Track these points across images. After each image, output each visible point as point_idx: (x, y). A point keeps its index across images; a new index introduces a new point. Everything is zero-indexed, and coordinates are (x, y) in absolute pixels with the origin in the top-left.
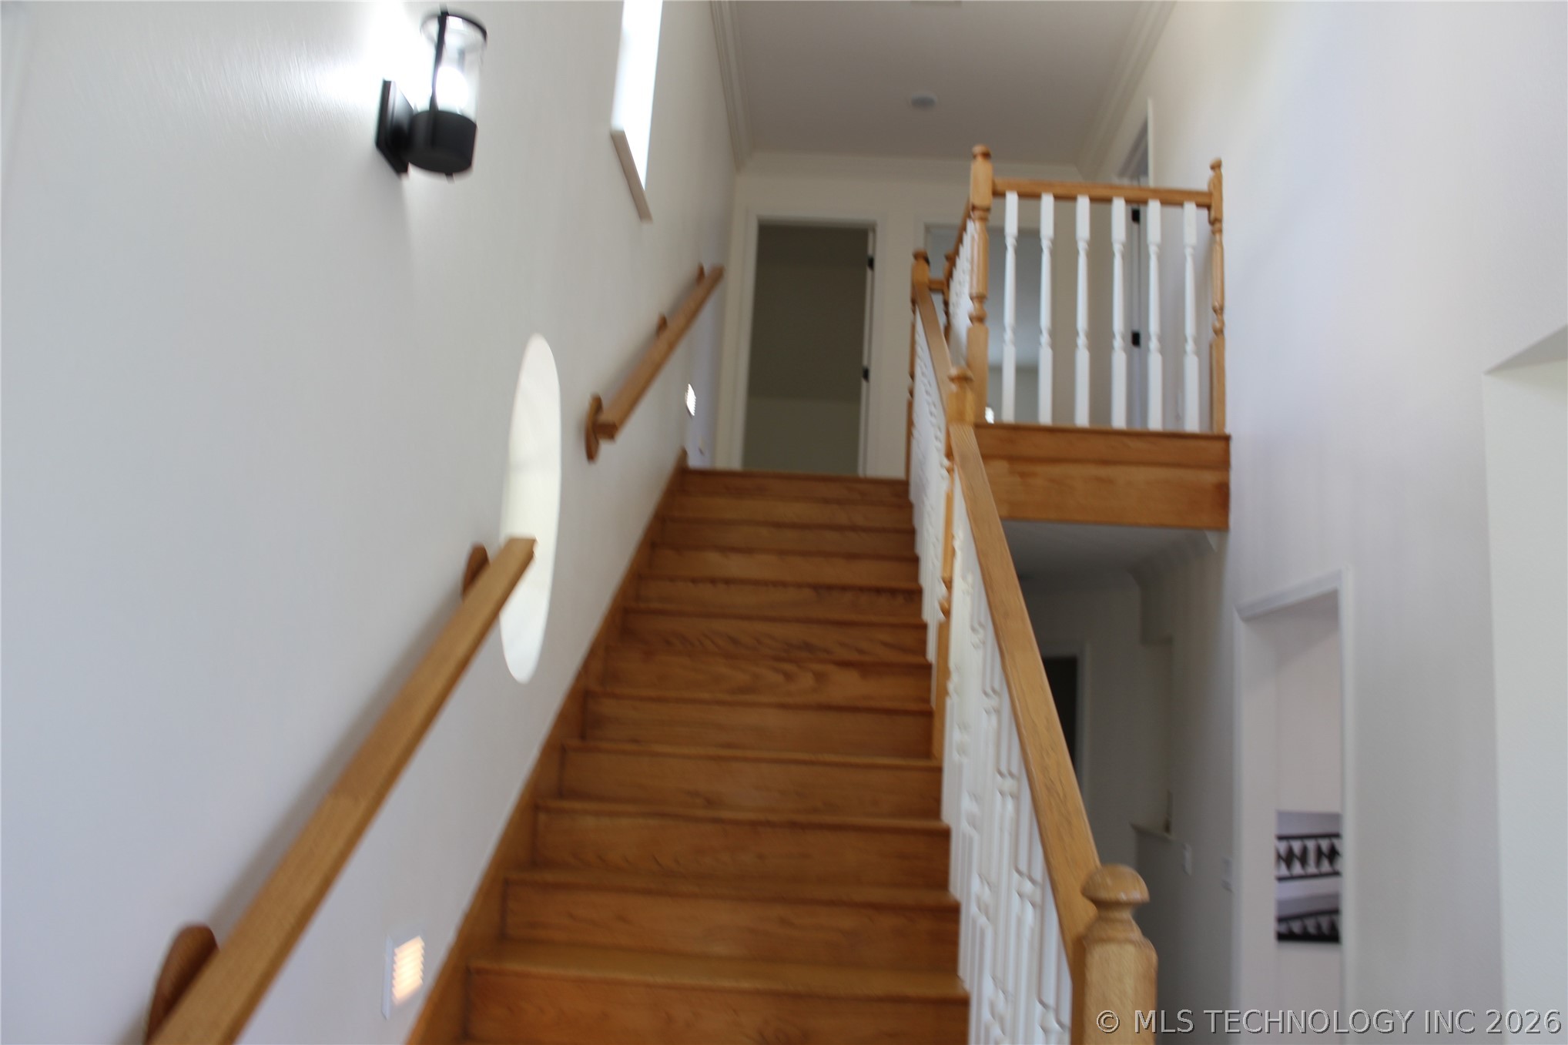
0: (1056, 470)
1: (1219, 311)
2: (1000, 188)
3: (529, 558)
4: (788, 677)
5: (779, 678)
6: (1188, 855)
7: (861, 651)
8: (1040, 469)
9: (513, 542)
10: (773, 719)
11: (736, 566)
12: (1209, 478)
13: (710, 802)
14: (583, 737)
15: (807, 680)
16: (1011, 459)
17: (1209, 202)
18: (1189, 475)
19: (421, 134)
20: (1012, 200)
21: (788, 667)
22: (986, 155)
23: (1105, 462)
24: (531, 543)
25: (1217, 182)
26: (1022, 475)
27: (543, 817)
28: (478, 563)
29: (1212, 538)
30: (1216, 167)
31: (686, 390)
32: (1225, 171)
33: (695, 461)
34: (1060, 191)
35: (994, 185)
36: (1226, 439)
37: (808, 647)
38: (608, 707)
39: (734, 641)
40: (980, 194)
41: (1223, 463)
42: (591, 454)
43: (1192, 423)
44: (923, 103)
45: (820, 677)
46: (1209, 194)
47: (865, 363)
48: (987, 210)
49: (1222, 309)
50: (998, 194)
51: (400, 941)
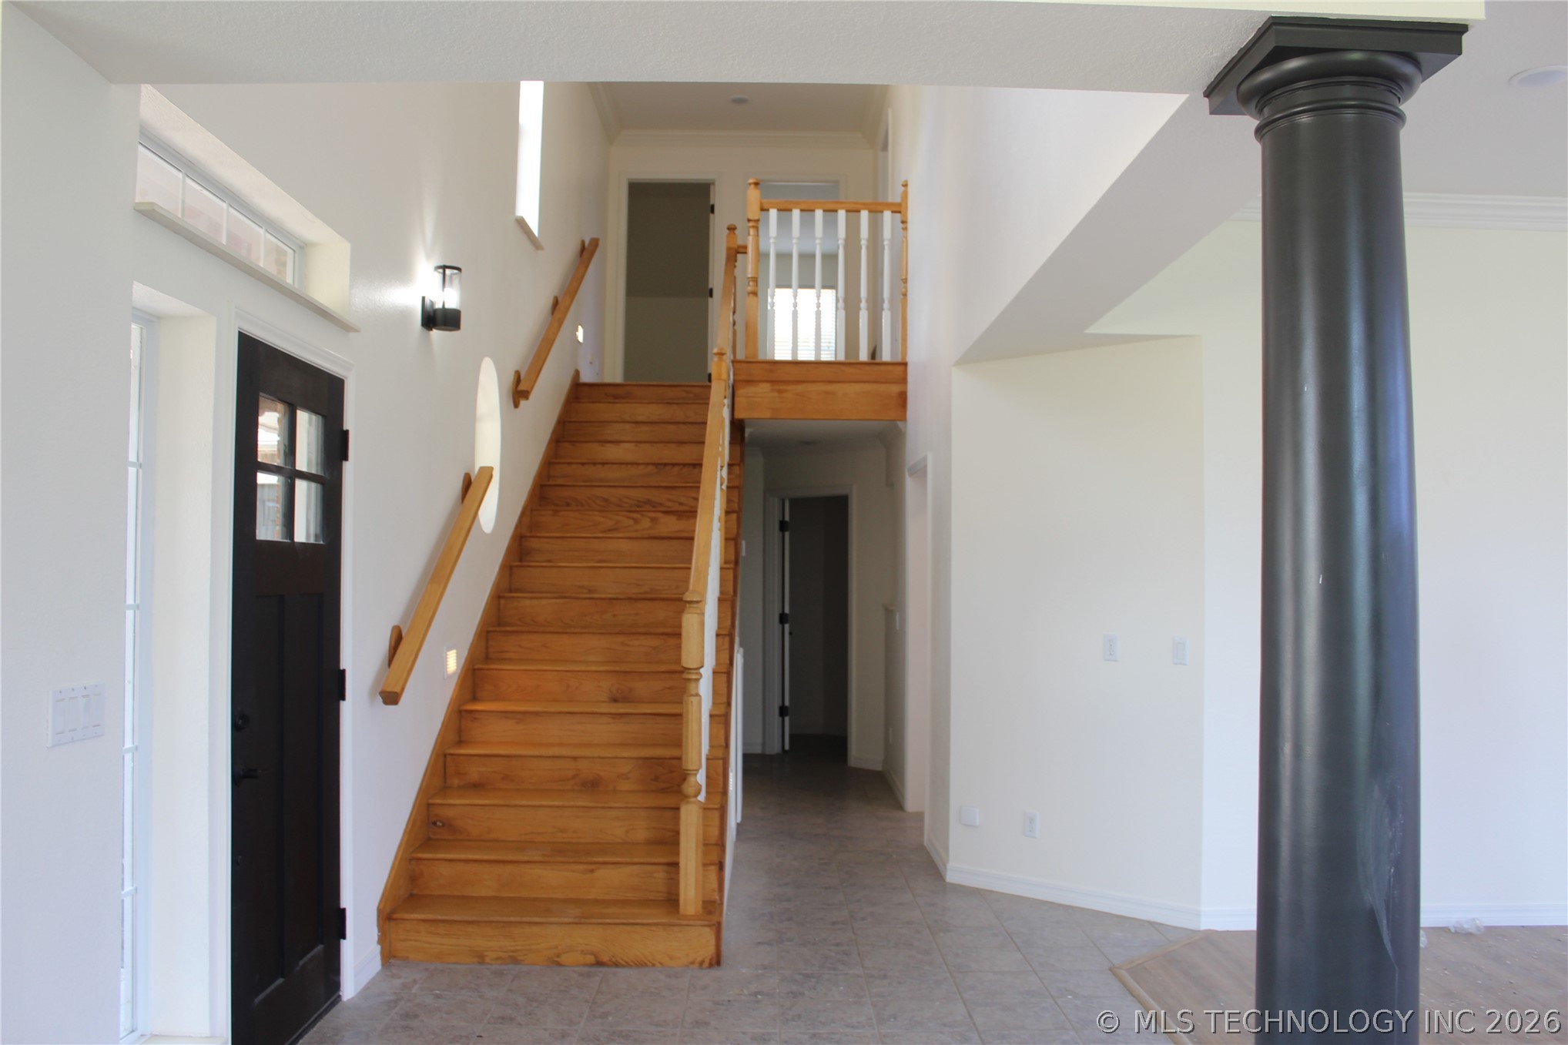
0: (800, 388)
1: (905, 281)
2: (765, 207)
3: (491, 477)
4: (636, 521)
5: (631, 522)
6: (897, 617)
7: (681, 504)
8: (789, 387)
9: (482, 469)
10: (625, 546)
11: (612, 452)
12: (895, 389)
13: (590, 591)
14: (521, 560)
15: (646, 523)
16: (772, 382)
17: (899, 209)
18: (882, 388)
19: (439, 317)
20: (773, 213)
21: (635, 515)
22: (756, 184)
23: (830, 382)
24: (491, 469)
25: (905, 195)
26: (780, 392)
27: (503, 602)
28: (468, 484)
29: (900, 424)
30: (905, 185)
31: (577, 330)
32: (910, 189)
33: (586, 377)
34: (803, 207)
35: (761, 203)
36: (905, 364)
37: (649, 502)
38: (534, 543)
39: (606, 500)
40: (753, 212)
41: (903, 380)
42: (516, 405)
43: (886, 356)
44: (740, 101)
45: (654, 520)
46: (900, 205)
47: (710, 286)
48: (757, 221)
49: (906, 279)
50: (764, 209)
51: (449, 649)
